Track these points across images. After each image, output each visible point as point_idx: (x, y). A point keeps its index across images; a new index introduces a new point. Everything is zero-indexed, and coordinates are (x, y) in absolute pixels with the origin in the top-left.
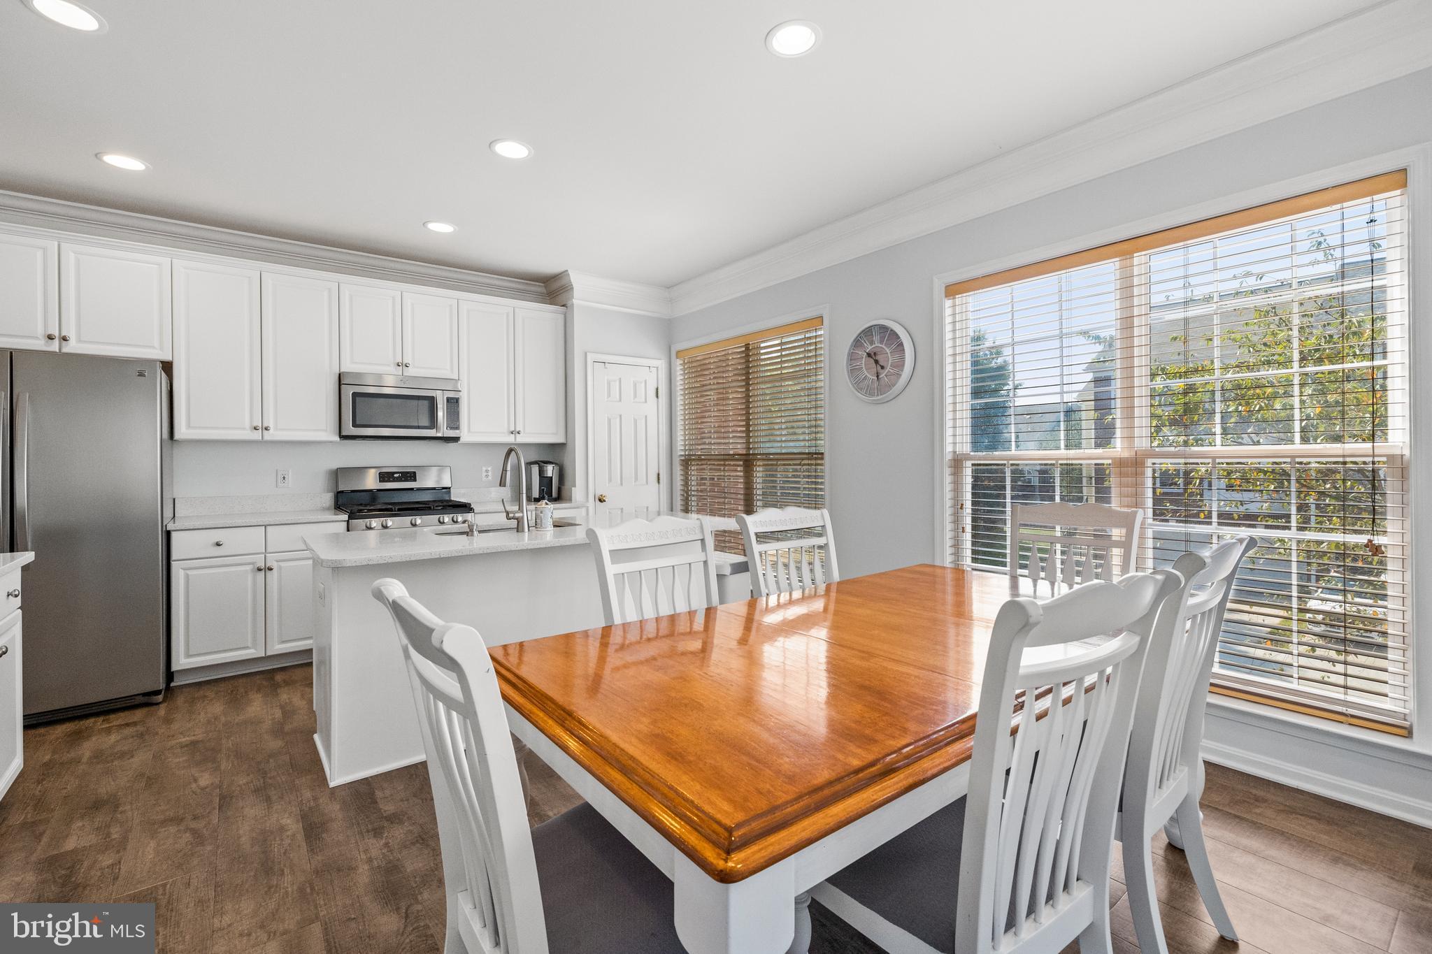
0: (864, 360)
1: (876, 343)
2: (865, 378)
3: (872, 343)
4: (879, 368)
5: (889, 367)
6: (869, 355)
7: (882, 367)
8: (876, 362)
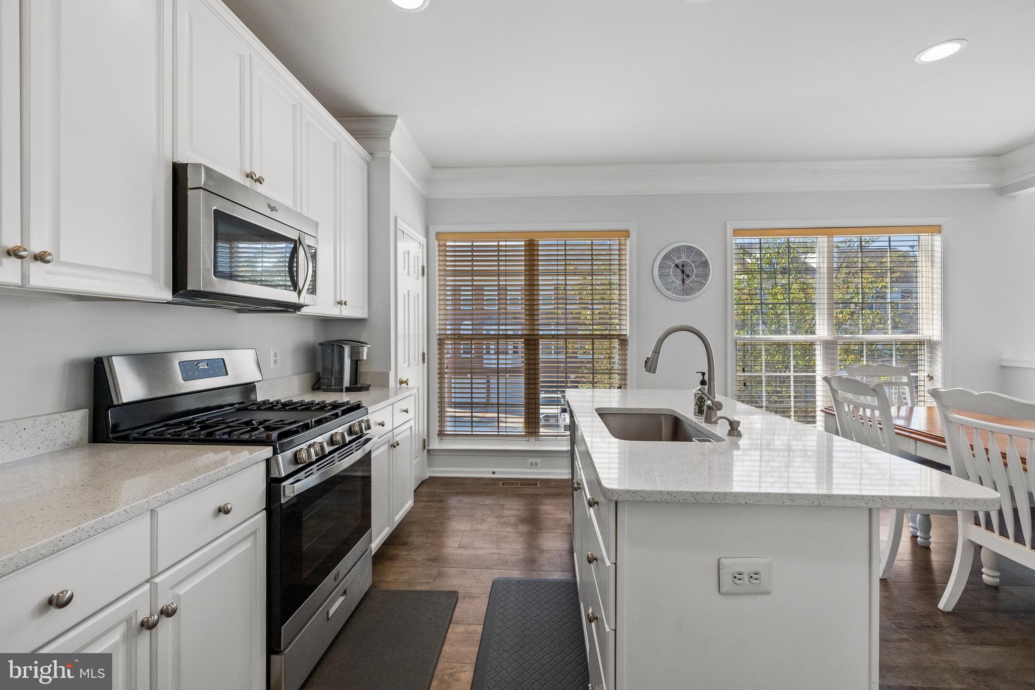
0: (672, 269)
1: (683, 258)
2: (673, 282)
3: (679, 258)
4: (685, 276)
5: (694, 276)
6: (677, 266)
7: (688, 276)
8: (683, 272)
